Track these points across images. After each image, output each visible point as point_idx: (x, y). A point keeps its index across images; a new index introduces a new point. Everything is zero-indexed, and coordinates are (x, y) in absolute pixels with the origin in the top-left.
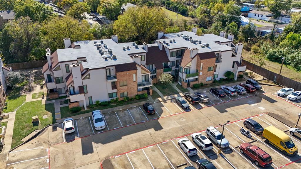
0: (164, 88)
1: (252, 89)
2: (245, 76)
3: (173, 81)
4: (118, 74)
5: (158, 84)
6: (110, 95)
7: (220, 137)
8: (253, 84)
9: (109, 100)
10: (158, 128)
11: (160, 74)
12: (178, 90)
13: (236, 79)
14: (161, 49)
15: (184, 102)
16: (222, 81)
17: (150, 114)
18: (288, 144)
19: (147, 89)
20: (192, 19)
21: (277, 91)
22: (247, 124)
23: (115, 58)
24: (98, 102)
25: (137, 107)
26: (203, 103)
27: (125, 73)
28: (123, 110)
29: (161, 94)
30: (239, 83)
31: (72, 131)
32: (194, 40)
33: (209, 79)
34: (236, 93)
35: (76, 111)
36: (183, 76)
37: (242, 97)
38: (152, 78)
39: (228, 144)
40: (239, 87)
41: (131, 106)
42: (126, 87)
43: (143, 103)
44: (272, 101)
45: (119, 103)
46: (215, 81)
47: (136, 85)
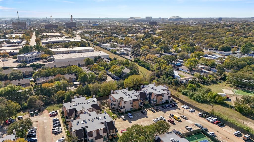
0: (146, 106)
1: (174, 106)
2: (173, 101)
3: (149, 104)
4: (134, 102)
5: (144, 105)
6: (131, 109)
7: (163, 118)
8: (174, 104)
9: (131, 110)
10: (147, 117)
11: (145, 102)
12: (151, 107)
13: (170, 102)
14: (144, 93)
15: (153, 110)
16: (165, 103)
17: (144, 114)
18: (179, 118)
19: (141, 106)
20: (152, 72)
21: (181, 106)
22: (170, 115)
23: (131, 97)
24: (128, 111)
25: (139, 112)
26: (159, 110)
27: (135, 102)
28: (136, 113)
29: (146, 108)
30: (171, 104)
31: (125, 118)
32: (155, 89)
33: (161, 102)
34: (169, 107)
35: (123, 114)
36: (152, 102)
37: (171, 108)
38: (143, 102)
39: (165, 119)
40: (170, 105)
41: (137, 112)
42: (136, 106)
43: (141, 111)
44: (179, 109)
45: (134, 111)
46: (163, 103)
47: (138, 105)
